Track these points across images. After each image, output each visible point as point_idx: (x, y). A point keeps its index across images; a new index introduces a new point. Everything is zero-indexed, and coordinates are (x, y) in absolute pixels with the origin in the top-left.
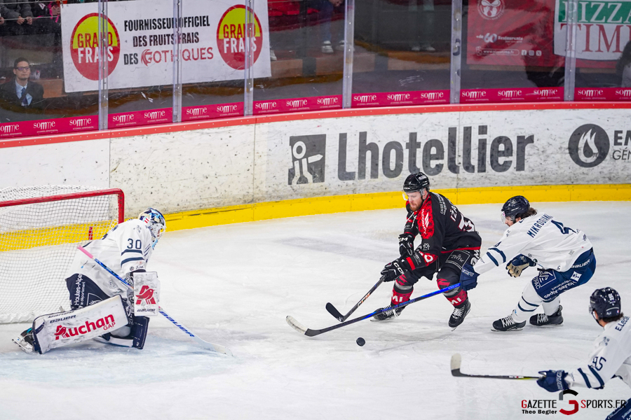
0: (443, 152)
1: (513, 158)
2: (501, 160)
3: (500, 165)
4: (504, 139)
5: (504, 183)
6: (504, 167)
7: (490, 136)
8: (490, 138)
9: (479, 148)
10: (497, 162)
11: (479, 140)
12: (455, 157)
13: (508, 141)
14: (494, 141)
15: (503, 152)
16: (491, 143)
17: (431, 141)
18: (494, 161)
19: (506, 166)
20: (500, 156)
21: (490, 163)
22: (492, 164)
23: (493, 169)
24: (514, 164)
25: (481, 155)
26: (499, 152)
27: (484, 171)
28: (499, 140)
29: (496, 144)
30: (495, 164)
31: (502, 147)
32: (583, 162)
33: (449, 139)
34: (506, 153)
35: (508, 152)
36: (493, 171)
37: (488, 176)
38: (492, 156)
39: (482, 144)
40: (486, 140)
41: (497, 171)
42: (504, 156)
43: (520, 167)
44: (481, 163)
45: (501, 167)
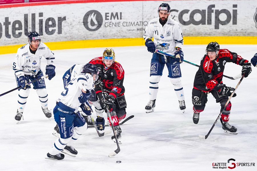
0: (22, 26)
1: (56, 28)
2: (50, 29)
3: (50, 32)
4: (51, 19)
5: (52, 40)
6: (52, 33)
7: (45, 18)
8: (44, 18)
9: (39, 24)
10: (48, 30)
11: (40, 20)
12: (28, 29)
13: (53, 20)
14: (47, 20)
15: (51, 25)
16: (45, 21)
17: (16, 21)
18: (47, 30)
19: (53, 32)
20: (50, 27)
21: (45, 31)
22: (46, 31)
23: (47, 33)
24: (57, 31)
25: (41, 27)
26: (49, 25)
27: (42, 35)
28: (49, 19)
29: (48, 21)
30: (47, 31)
31: (50, 23)
32: (90, 29)
33: (25, 20)
34: (52, 26)
35: (54, 25)
36: (47, 35)
37: (44, 37)
38: (46, 27)
39: (41, 21)
40: (42, 19)
41: (48, 34)
42: (52, 27)
43: (60, 32)
44: (40, 31)
45: (50, 33)
